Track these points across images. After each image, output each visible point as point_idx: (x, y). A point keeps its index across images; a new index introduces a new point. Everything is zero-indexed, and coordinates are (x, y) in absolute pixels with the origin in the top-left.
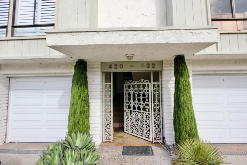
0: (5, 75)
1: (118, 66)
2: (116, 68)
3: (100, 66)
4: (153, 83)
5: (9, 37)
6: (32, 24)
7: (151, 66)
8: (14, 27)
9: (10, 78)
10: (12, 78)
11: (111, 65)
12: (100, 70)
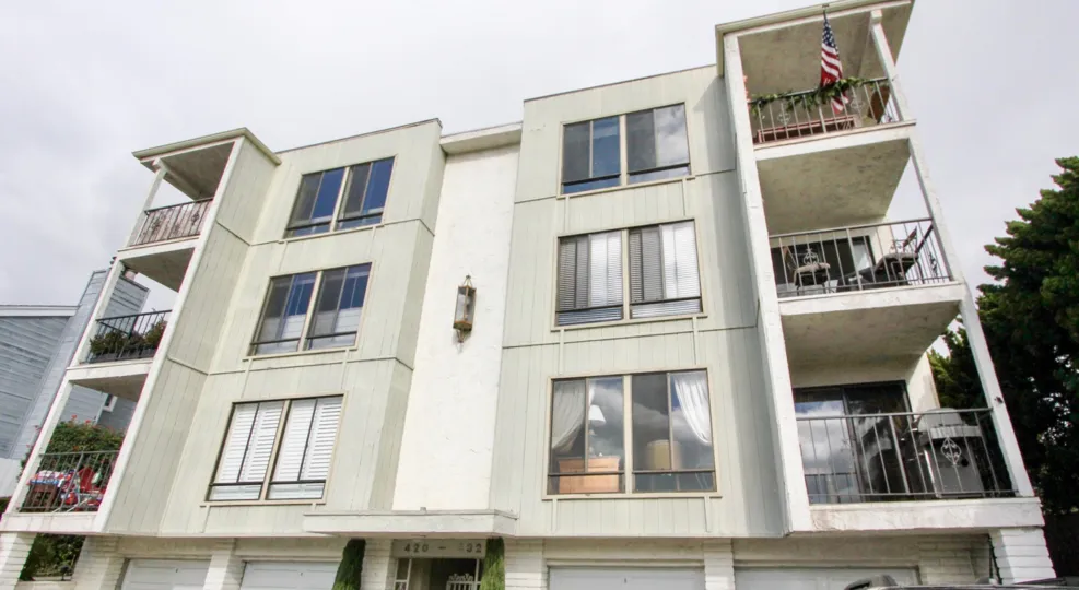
0: (241, 557)
1: (420, 549)
2: (416, 551)
3: (388, 547)
4: (477, 582)
5: (262, 501)
6: (296, 479)
7: (475, 549)
8: (271, 483)
9: (246, 562)
10: (250, 562)
11: (409, 546)
12: (388, 554)
